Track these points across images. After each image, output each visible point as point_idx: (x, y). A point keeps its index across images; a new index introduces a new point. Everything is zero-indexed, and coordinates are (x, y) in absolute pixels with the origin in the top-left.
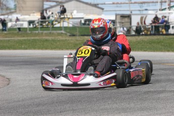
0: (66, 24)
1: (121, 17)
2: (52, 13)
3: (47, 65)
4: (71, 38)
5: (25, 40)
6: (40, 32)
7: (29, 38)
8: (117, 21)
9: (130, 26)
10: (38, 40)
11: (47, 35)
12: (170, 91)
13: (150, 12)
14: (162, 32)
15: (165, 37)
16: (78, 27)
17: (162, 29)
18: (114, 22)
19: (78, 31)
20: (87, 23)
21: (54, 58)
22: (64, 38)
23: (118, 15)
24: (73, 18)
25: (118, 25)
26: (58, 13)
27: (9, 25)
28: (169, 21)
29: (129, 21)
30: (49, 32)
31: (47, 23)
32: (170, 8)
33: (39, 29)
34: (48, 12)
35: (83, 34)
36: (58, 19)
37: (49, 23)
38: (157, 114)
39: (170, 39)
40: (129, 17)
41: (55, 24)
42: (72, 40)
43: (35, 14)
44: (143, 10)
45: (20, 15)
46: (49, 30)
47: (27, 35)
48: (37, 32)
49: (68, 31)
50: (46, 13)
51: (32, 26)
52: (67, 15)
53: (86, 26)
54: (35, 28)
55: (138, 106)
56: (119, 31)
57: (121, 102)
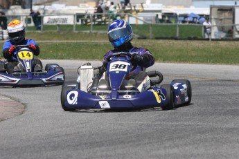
1: (219, 10)
2: (112, 3)
5: (63, 44)
6: (93, 31)
7: (69, 41)
8: (213, 17)
9: (232, 25)
10: (83, 44)
16: (151, 25)
18: (208, 18)
19: (151, 31)
20: (167, 18)
23: (215, 7)
24: (144, 11)
25: (214, 23)
26: (122, 3)
29: (232, 17)
31: (104, 18)
33: (91, 27)
35: (158, 36)
36: (121, 12)
43: (87, 5)
45: (63, 5)
46: (105, 29)
47: (73, 36)
48: (88, 32)
51: (80, 23)
52: (135, 7)
53: (164, 24)
54: (85, 25)
55: (210, 152)
56: (214, 32)
57: (186, 145)
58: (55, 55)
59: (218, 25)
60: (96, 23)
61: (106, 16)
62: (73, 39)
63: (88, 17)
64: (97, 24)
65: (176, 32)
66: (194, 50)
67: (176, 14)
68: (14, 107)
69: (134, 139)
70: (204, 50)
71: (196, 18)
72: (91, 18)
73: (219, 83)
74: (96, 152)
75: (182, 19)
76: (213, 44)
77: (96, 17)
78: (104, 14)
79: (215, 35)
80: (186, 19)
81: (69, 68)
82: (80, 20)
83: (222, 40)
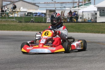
0: (16, 15)
1: (49, 11)
2: (8, 9)
3: (5, 40)
4: (19, 24)
8: (47, 14)
11: (4, 21)
12: (79, 57)
13: (67, 9)
14: (74, 21)
15: (75, 23)
16: (23, 17)
17: (74, 19)
18: (45, 14)
19: (23, 19)
20: (29, 14)
21: (9, 36)
22: (15, 24)
23: (48, 10)
24: (20, 12)
25: (48, 16)
26: (12, 8)
28: (78, 14)
30: (6, 20)
31: (5, 14)
32: (79, 6)
34: (5, 8)
35: (26, 21)
36: (11, 12)
37: (6, 14)
39: (79, 25)
40: (54, 11)
41: (10, 15)
42: (20, 25)
44: (62, 7)
46: (6, 18)
49: (17, 19)
50: (4, 8)
52: (17, 10)
57: (50, 63)
66: (42, 26)
70: (46, 26)
71: (41, 14)
75: (35, 14)
80: (37, 15)
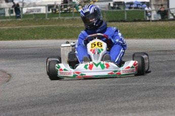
5: (38, 28)
6: (61, 18)
7: (43, 26)
8: (152, 4)
9: (167, 9)
10: (53, 28)
11: (68, 21)
16: (105, 11)
18: (148, 4)
20: (117, 6)
24: (99, 1)
25: (153, 8)
27: (24, 10)
29: (167, 3)
30: (71, 18)
31: (69, 7)
33: (60, 15)
35: (111, 19)
36: (81, 2)
38: (171, 114)
46: (71, 16)
47: (46, 22)
48: (57, 18)
51: (51, 12)
53: (115, 10)
54: (55, 13)
55: (153, 104)
56: (154, 15)
57: (134, 100)
58: (32, 36)
59: (157, 9)
60: (63, 11)
61: (70, 5)
62: (46, 24)
63: (57, 7)
64: (64, 13)
65: (124, 16)
66: (138, 29)
67: (124, 2)
68: (2, 77)
69: (94, 97)
70: (146, 28)
71: (140, 5)
72: (59, 7)
73: (158, 53)
74: (65, 108)
75: (129, 6)
76: (153, 24)
77: (63, 7)
78: (68, 4)
79: (155, 17)
80: (132, 6)
81: (44, 46)
82: (51, 10)
83: (160, 20)
